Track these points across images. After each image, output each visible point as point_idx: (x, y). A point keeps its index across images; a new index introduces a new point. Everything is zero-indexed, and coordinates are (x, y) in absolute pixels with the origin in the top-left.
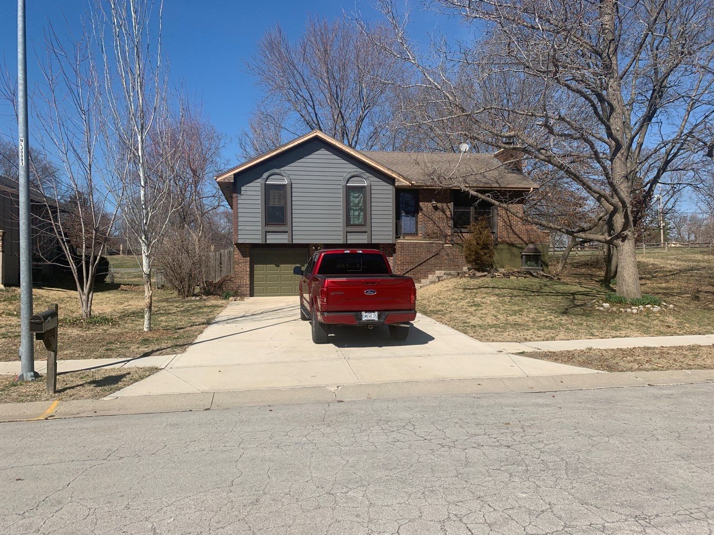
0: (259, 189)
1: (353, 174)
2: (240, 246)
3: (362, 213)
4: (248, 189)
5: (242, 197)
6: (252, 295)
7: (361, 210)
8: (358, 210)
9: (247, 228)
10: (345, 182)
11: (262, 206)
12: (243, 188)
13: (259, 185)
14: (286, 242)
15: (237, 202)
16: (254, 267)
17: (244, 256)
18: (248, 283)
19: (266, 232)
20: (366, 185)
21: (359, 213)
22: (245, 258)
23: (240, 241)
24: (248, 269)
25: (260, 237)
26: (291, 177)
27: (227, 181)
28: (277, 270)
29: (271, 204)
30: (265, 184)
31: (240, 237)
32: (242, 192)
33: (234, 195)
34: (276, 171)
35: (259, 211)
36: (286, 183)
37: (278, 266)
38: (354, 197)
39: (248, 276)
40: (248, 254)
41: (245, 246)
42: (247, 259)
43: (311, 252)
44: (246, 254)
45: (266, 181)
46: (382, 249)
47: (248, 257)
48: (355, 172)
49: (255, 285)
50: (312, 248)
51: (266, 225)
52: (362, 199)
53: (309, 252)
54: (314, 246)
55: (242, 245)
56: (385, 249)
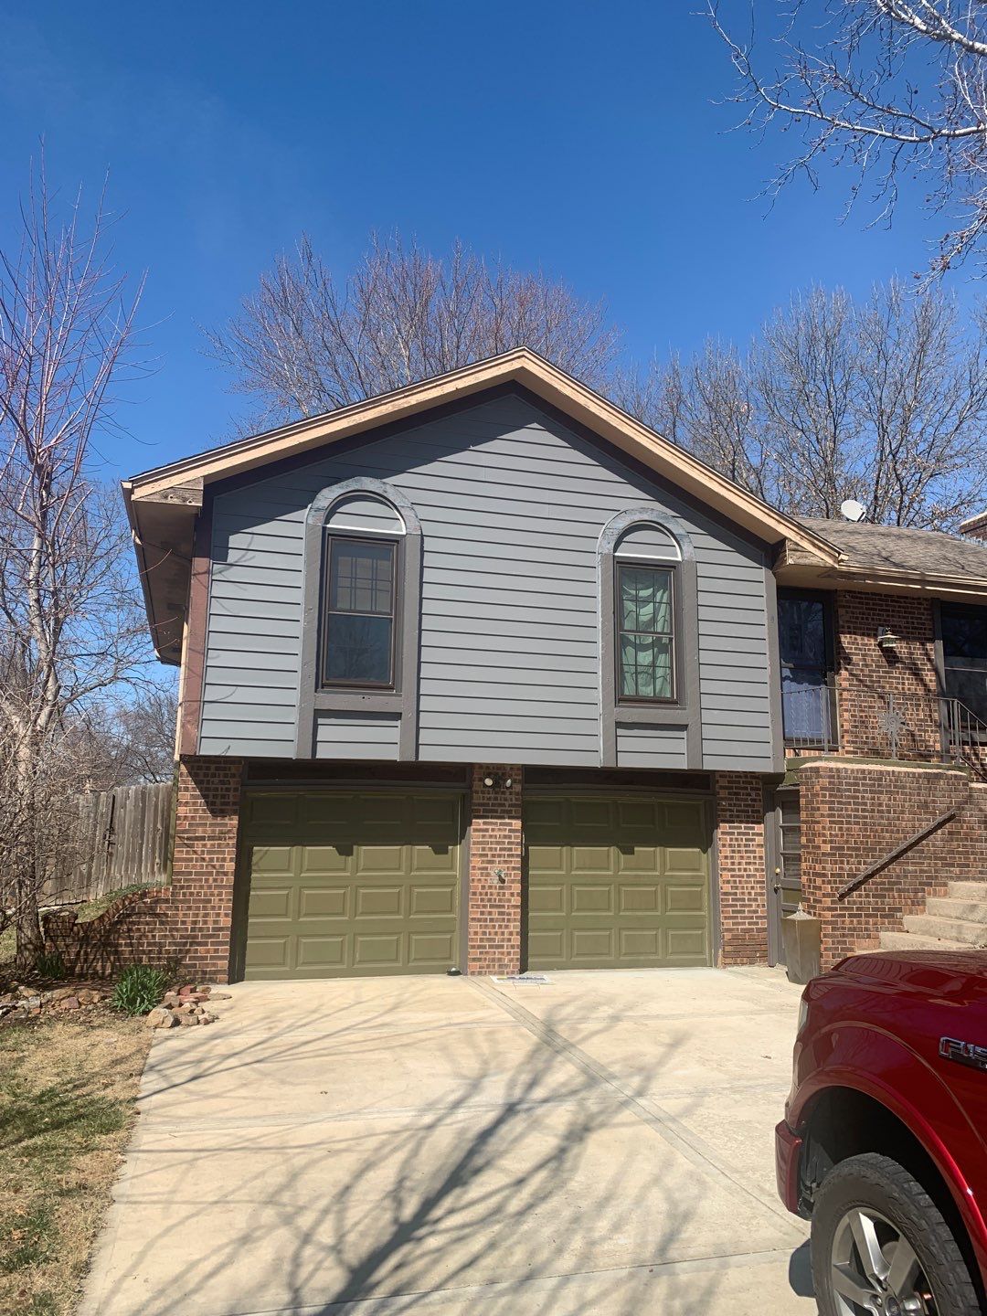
0: (300, 546)
1: (635, 518)
2: (205, 770)
3: (665, 659)
4: (259, 543)
5: (233, 574)
6: (236, 976)
7: (660, 647)
8: (653, 645)
9: (240, 695)
10: (612, 546)
11: (307, 611)
12: (235, 540)
13: (300, 530)
14: (393, 754)
15: (208, 588)
16: (250, 854)
17: (217, 809)
18: (226, 922)
19: (318, 713)
20: (679, 559)
21: (654, 659)
22: (219, 820)
23: (208, 749)
24: (230, 866)
25: (290, 732)
26: (423, 512)
27: (176, 501)
28: (344, 870)
29: (343, 605)
30: (324, 529)
31: (208, 729)
32: (233, 556)
33: (200, 564)
34: (369, 484)
35: (297, 630)
36: (404, 533)
37: (346, 851)
38: (637, 601)
39: (227, 894)
40: (234, 804)
41: (225, 769)
42: (227, 820)
43: (477, 799)
44: (227, 804)
45: (327, 521)
46: (723, 793)
47: (235, 813)
48: (643, 510)
49: (250, 933)
50: (482, 780)
51: (317, 687)
52: (663, 606)
53: (466, 799)
54: (488, 776)
55: (213, 766)
56: (736, 794)
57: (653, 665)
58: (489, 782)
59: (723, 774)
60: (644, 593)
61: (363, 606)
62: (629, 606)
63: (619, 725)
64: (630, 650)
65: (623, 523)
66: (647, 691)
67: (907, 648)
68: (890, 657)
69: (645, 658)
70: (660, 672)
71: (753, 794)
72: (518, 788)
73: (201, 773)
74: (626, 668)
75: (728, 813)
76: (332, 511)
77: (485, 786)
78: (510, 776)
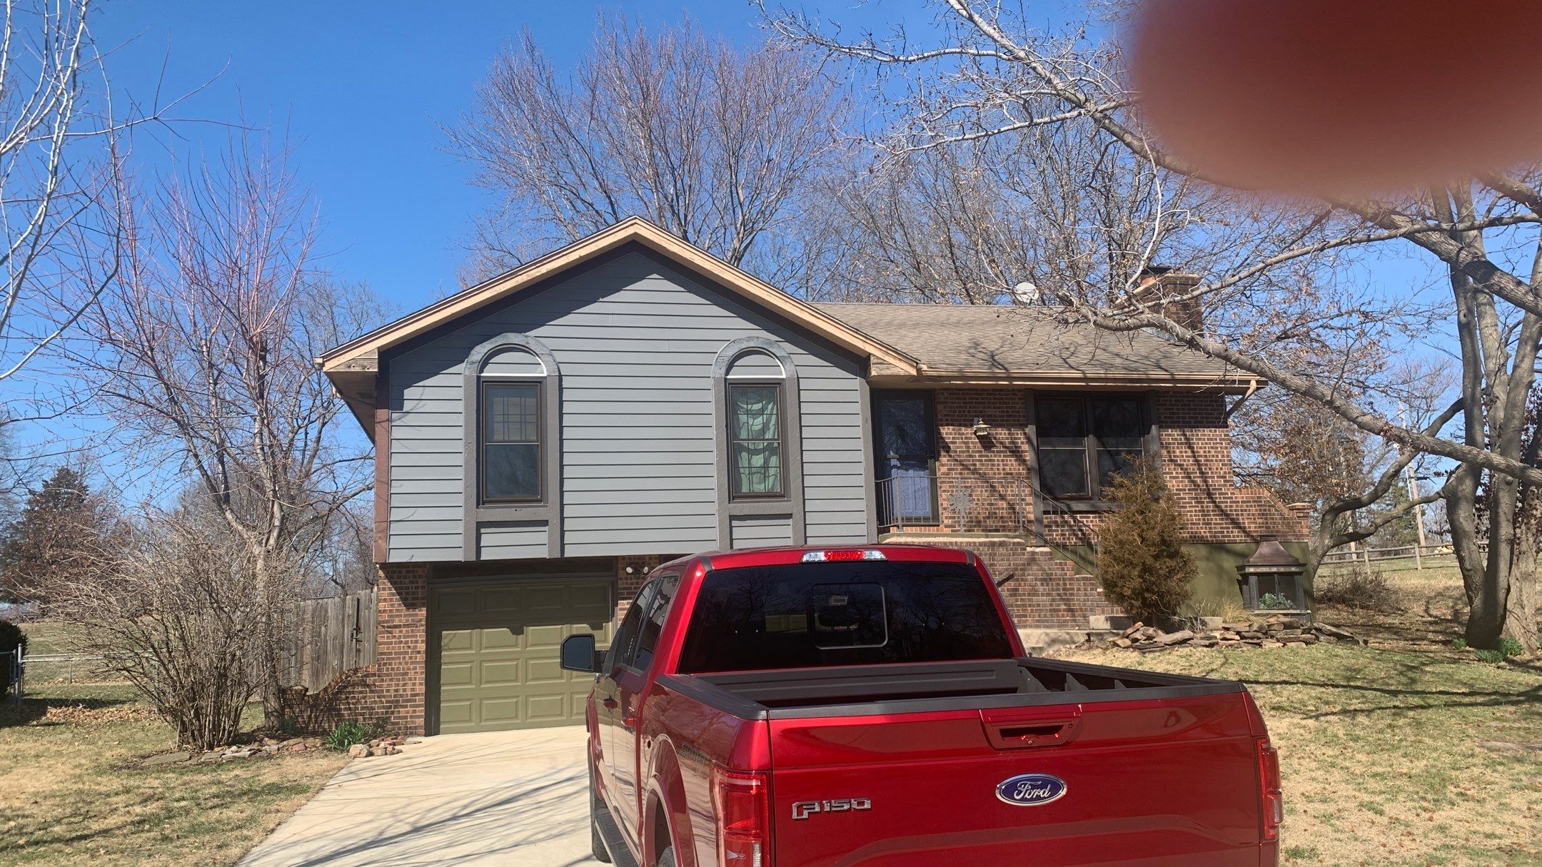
0: (459, 393)
1: (744, 345)
2: (398, 573)
3: (774, 461)
4: (429, 393)
5: (409, 419)
6: (432, 728)
7: (770, 450)
8: (764, 450)
9: (420, 514)
10: (723, 370)
11: (467, 444)
12: (408, 393)
13: (459, 381)
14: (543, 553)
15: (389, 432)
16: (440, 637)
17: (410, 603)
18: (421, 689)
19: (480, 525)
20: (784, 376)
21: (766, 461)
22: (411, 612)
23: (395, 558)
24: (422, 647)
25: (459, 540)
26: (560, 357)
27: (358, 369)
28: (516, 646)
29: (499, 435)
30: (479, 378)
31: (395, 542)
32: (407, 406)
33: (382, 414)
34: (514, 338)
35: (459, 460)
36: (545, 375)
37: (518, 631)
38: (748, 412)
39: (421, 668)
40: (423, 598)
41: (414, 571)
42: (417, 611)
43: (621, 584)
44: (417, 599)
45: (481, 371)
47: (423, 605)
49: (442, 698)
50: (624, 569)
51: (478, 504)
52: (774, 417)
53: (614, 585)
54: (629, 565)
55: (404, 570)
57: (766, 467)
58: (629, 570)
61: (515, 437)
63: (732, 518)
64: (744, 455)
65: (733, 351)
66: (760, 488)
67: (1002, 434)
70: (772, 471)
73: (395, 575)
74: (742, 470)
76: (485, 363)
77: (628, 574)
78: (647, 564)
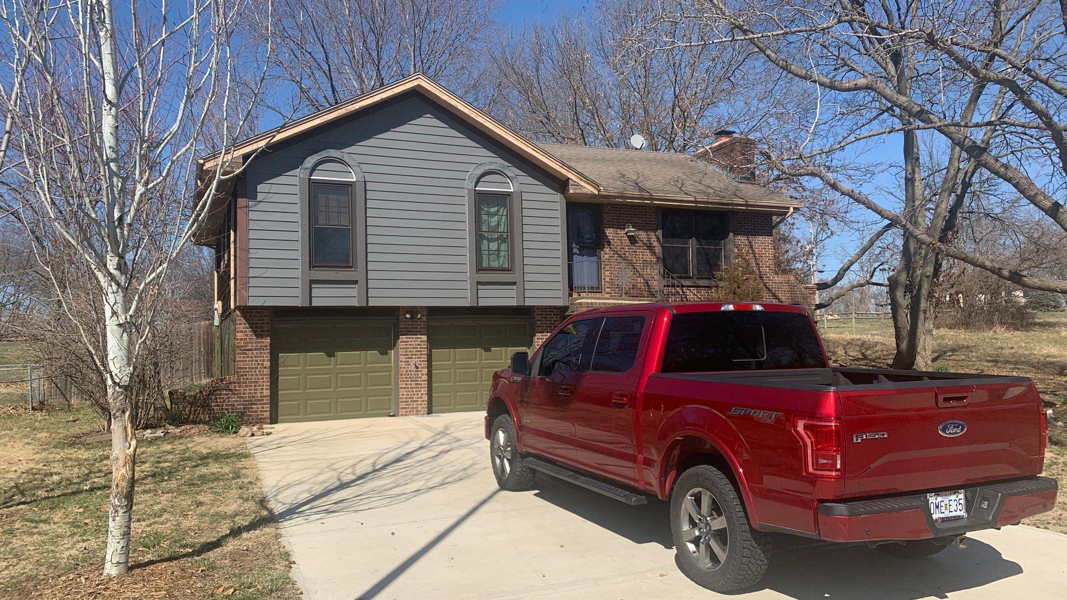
0: (296, 190)
1: (487, 168)
2: (250, 313)
3: (504, 247)
4: (274, 189)
5: (261, 206)
6: (274, 420)
7: (502, 239)
8: (497, 239)
9: (269, 273)
10: (474, 184)
11: (302, 226)
12: (260, 188)
13: (296, 181)
14: (354, 303)
15: (247, 215)
16: (279, 358)
17: (258, 334)
18: (267, 393)
19: (312, 282)
20: (512, 190)
21: (499, 246)
22: (260, 340)
23: (252, 302)
24: (267, 364)
25: (297, 292)
26: (365, 168)
28: (330, 365)
29: (322, 223)
30: (310, 179)
31: (252, 292)
32: (260, 197)
33: (241, 202)
34: (334, 153)
35: (298, 236)
36: (355, 180)
37: (330, 355)
38: (488, 214)
40: (268, 331)
41: (261, 312)
42: (264, 340)
43: (402, 325)
44: (263, 331)
45: (311, 175)
46: (538, 318)
47: (268, 336)
48: (491, 163)
49: (280, 398)
50: (405, 315)
51: (310, 268)
52: (504, 217)
53: (396, 325)
54: (408, 312)
55: (254, 311)
56: (545, 318)
57: (498, 250)
58: (408, 316)
59: (538, 307)
60: (493, 210)
61: (334, 222)
62: (485, 217)
63: (479, 283)
64: (485, 242)
65: (479, 172)
66: (495, 264)
67: (642, 235)
68: (633, 240)
69: (494, 246)
70: (502, 253)
71: (555, 317)
72: (425, 319)
73: (248, 315)
74: (483, 252)
75: (540, 328)
76: (313, 170)
77: (406, 318)
78: (420, 313)
